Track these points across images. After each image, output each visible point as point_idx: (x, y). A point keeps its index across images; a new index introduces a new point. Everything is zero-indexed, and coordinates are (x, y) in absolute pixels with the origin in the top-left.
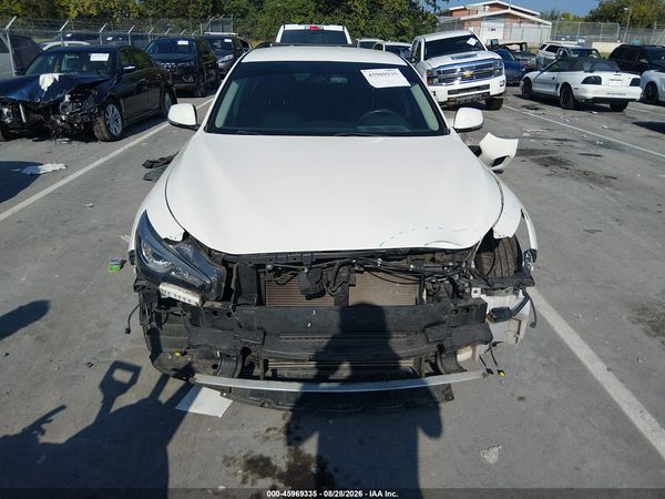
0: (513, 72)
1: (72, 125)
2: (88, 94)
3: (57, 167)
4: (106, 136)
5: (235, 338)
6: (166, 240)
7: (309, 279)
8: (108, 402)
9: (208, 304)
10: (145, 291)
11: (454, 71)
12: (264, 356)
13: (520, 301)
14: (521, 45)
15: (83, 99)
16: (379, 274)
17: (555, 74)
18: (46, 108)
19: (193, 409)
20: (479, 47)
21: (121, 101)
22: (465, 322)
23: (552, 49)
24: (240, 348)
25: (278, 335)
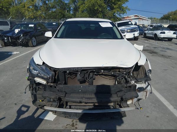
0: (141, 32)
1: (23, 43)
2: (27, 34)
3: (17, 53)
4: (32, 45)
5: (56, 94)
6: (38, 64)
7: (80, 76)
8: (18, 116)
9: (49, 84)
10: (31, 80)
11: (125, 30)
12: (65, 100)
13: (147, 85)
14: (143, 25)
15: (26, 36)
16: (103, 76)
17: (152, 31)
18: (16, 38)
19: (46, 118)
20: (132, 24)
21: (37, 37)
22: (130, 91)
23: (151, 26)
24: (58, 97)
25: (70, 94)
